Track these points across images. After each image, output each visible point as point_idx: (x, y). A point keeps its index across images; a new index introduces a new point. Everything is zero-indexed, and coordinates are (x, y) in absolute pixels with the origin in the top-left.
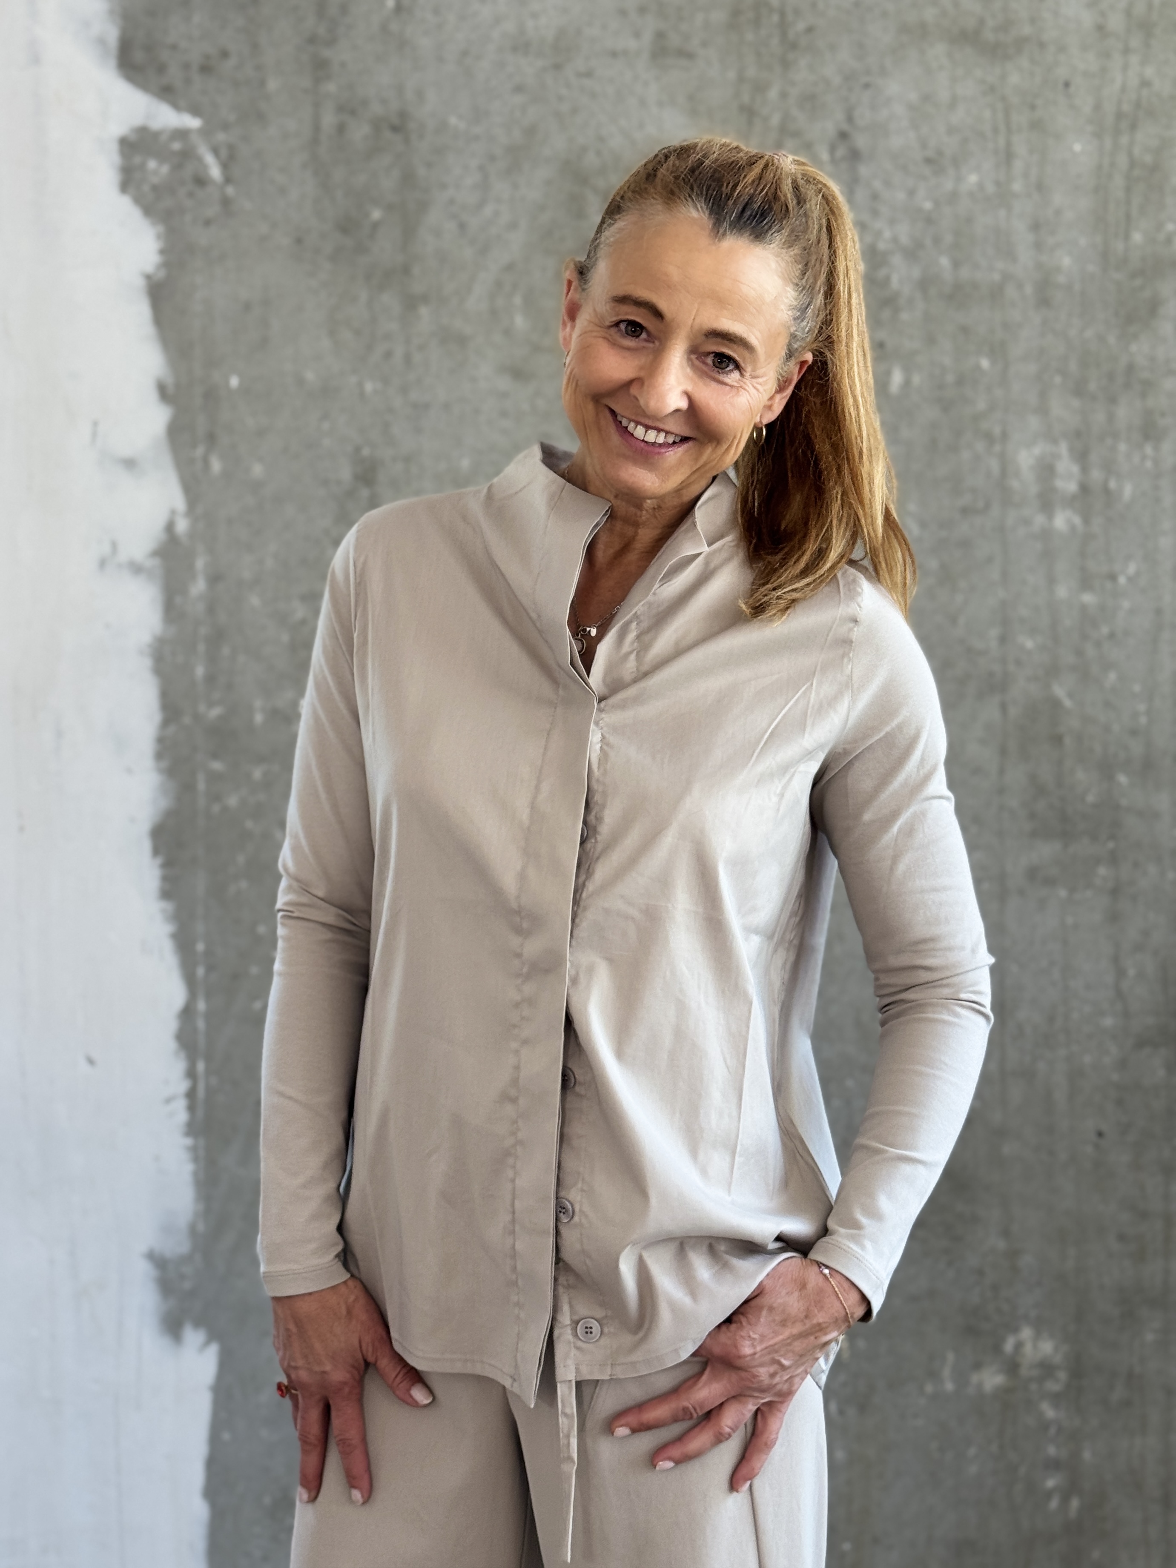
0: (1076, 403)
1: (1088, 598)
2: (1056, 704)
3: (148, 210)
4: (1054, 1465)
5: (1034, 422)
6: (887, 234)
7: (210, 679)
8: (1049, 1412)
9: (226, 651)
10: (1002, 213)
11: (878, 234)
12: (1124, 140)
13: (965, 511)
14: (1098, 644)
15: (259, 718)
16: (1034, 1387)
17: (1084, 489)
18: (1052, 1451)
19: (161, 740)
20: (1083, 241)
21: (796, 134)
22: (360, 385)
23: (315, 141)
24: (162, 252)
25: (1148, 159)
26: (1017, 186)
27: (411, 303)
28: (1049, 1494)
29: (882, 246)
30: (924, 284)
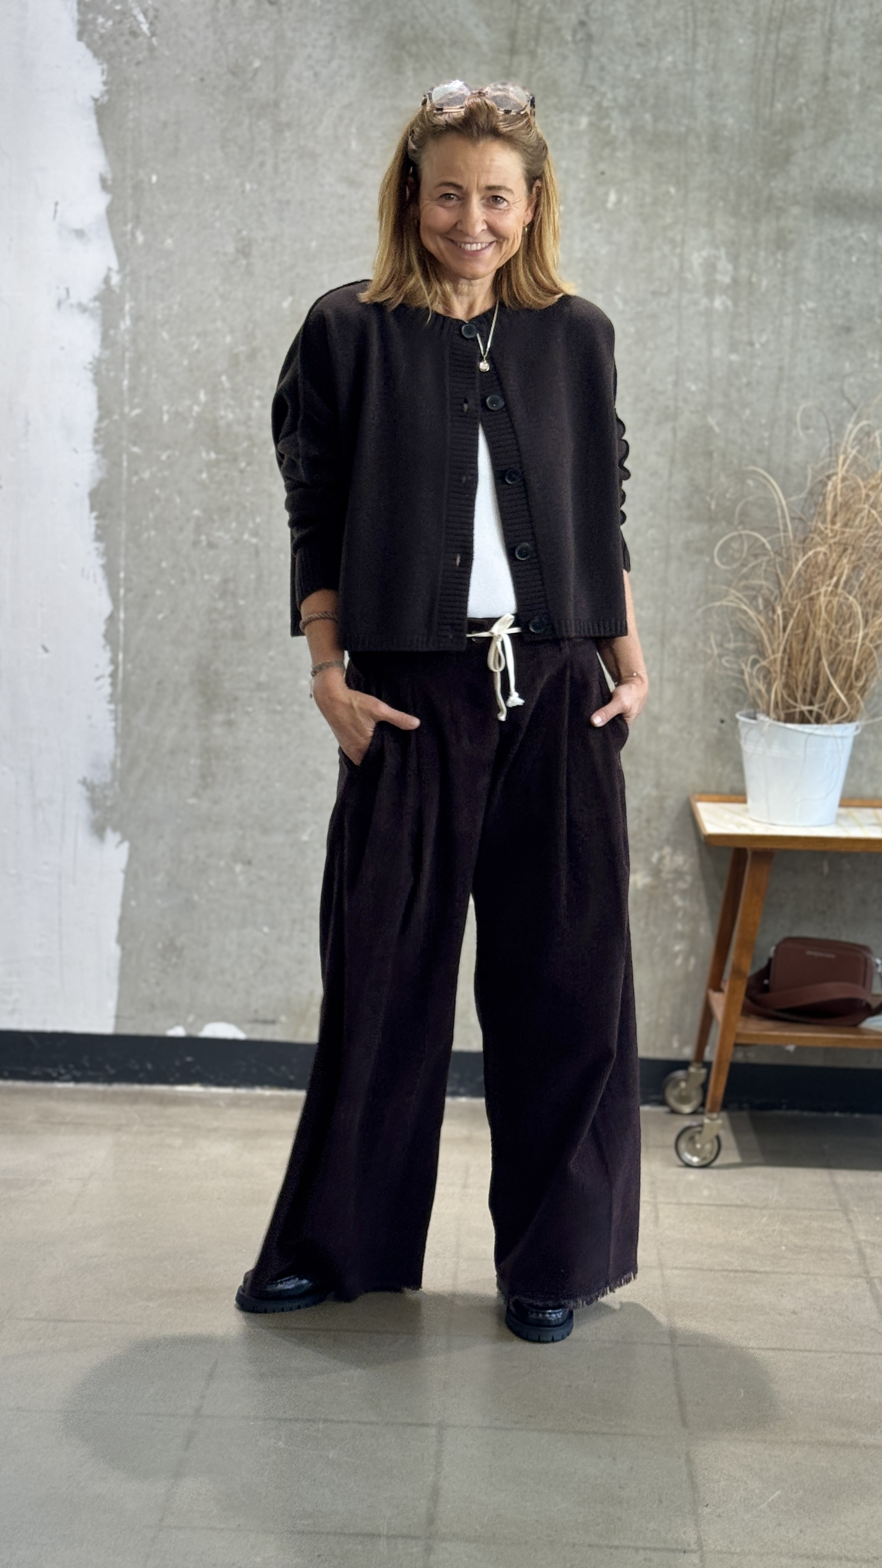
0: (732, 221)
1: (734, 357)
2: (710, 429)
3: (96, 54)
4: (680, 936)
5: (704, 233)
6: (610, 96)
7: (132, 389)
8: (679, 902)
9: (144, 370)
10: (689, 84)
11: (604, 94)
12: (773, 37)
13: (655, 293)
14: (739, 390)
15: (166, 418)
16: (670, 885)
17: (735, 281)
18: (679, 927)
19: (97, 430)
20: (742, 108)
21: (551, 21)
22: (242, 185)
23: (216, 8)
24: (105, 83)
25: (788, 51)
26: (699, 66)
27: (279, 129)
28: (676, 955)
29: (605, 104)
30: (634, 131)
